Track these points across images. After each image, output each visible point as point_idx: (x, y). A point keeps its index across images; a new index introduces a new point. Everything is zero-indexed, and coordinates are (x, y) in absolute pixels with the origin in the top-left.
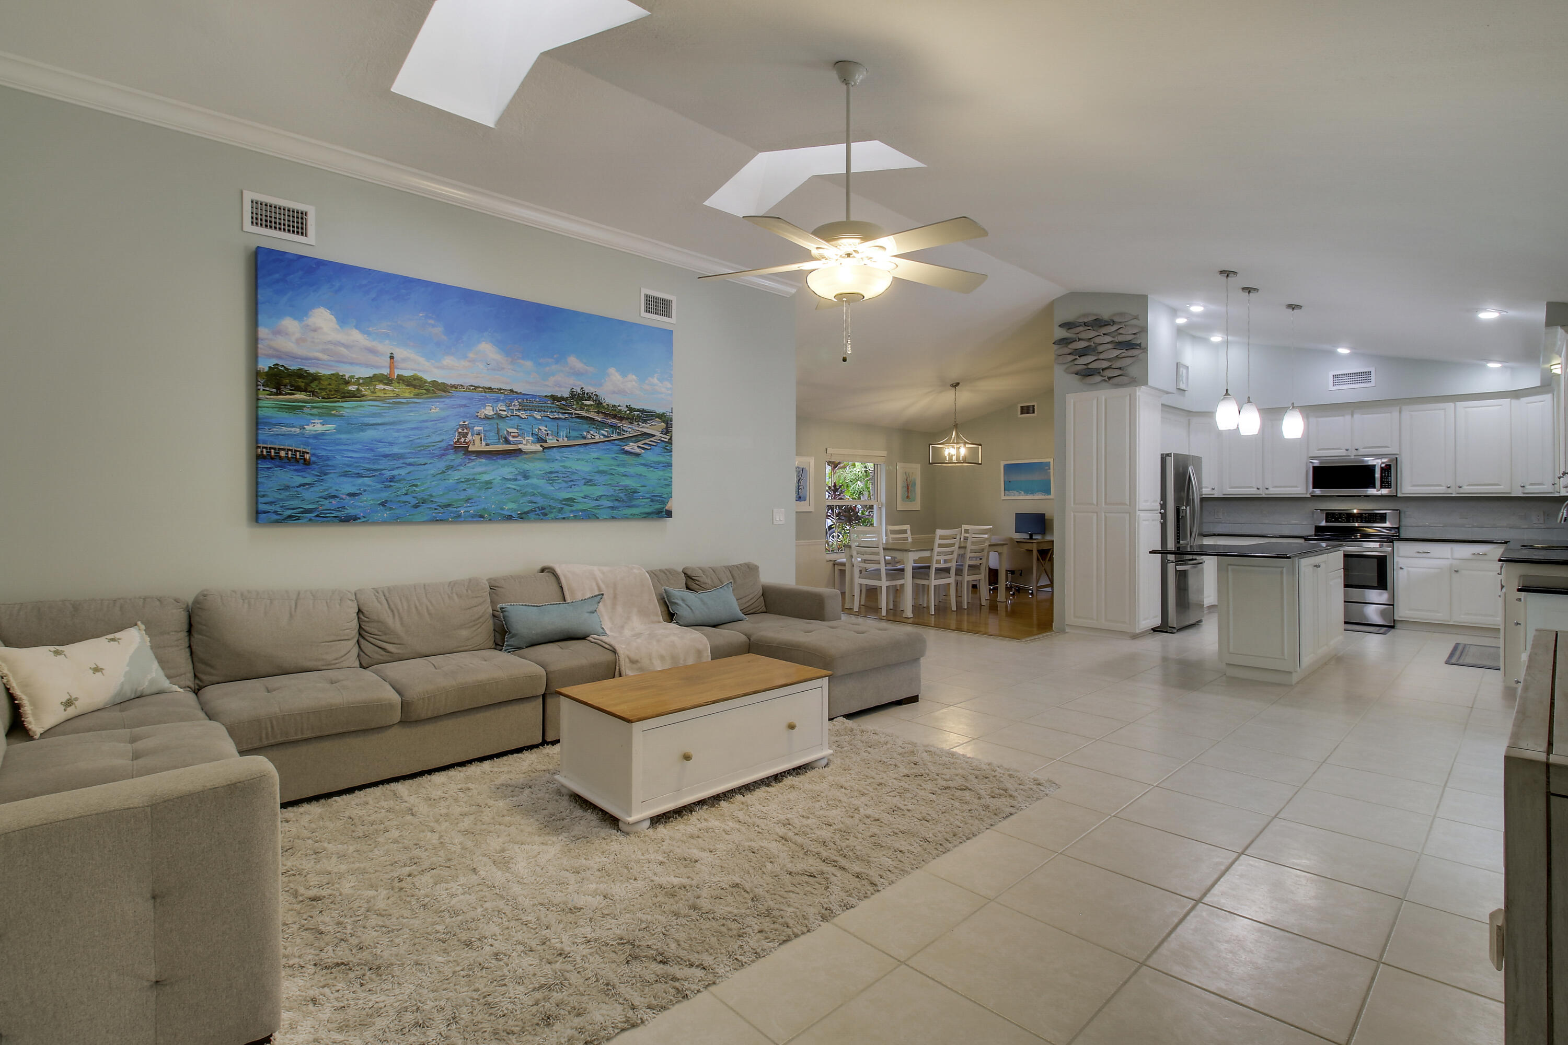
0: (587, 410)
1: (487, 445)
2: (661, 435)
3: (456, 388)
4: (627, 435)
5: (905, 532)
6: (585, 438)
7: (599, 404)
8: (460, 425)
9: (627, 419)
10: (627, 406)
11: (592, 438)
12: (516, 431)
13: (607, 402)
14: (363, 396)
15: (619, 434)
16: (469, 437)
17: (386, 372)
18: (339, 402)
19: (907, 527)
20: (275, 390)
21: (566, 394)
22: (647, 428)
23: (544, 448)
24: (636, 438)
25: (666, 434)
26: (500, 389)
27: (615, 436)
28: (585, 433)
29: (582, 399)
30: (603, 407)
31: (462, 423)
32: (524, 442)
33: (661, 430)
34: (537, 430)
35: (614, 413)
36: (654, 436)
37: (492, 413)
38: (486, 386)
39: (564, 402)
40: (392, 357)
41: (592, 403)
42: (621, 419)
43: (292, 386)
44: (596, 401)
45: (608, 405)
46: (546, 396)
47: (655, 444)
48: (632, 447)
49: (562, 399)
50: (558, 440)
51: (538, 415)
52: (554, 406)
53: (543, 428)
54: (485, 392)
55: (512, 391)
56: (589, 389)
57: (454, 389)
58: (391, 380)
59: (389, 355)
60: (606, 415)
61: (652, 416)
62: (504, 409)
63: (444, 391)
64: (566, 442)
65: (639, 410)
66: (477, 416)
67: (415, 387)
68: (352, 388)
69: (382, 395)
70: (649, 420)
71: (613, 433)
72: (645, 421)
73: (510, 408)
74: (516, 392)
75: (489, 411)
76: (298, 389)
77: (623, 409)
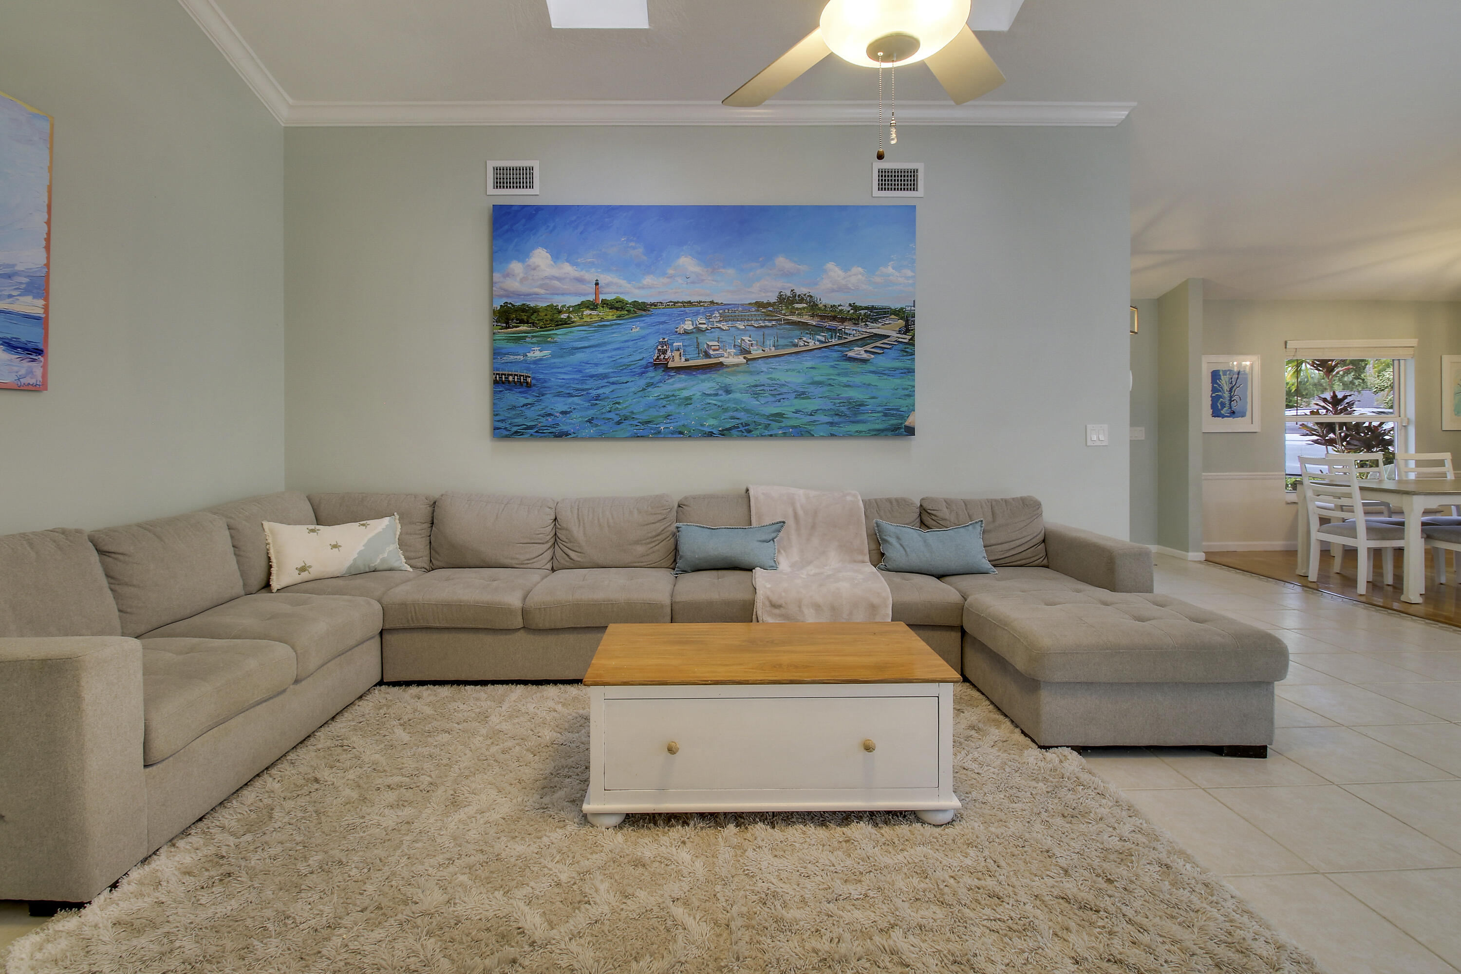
0: (799, 314)
1: (686, 360)
2: (899, 335)
3: (655, 306)
4: (851, 338)
5: (1441, 463)
6: (796, 346)
7: (813, 306)
8: (659, 342)
9: (850, 319)
10: (850, 305)
11: (805, 346)
12: (716, 343)
13: (824, 302)
14: (573, 322)
15: (840, 338)
16: (669, 353)
17: (591, 298)
18: (553, 330)
19: (1447, 456)
20: (505, 325)
21: (773, 299)
22: (878, 328)
23: (748, 360)
24: (862, 342)
25: (905, 333)
26: (700, 302)
27: (834, 341)
28: (796, 341)
29: (793, 302)
30: (819, 309)
31: (661, 340)
32: (726, 355)
33: (898, 329)
34: (739, 341)
35: (834, 315)
36: (889, 336)
37: (691, 327)
38: (685, 301)
39: (770, 309)
40: (597, 284)
41: (805, 305)
42: (843, 320)
43: (517, 320)
44: (810, 303)
45: (825, 306)
46: (749, 304)
47: (889, 347)
48: (858, 352)
49: (769, 304)
50: (764, 351)
51: (741, 325)
52: (759, 313)
53: (747, 339)
54: (684, 306)
55: (712, 302)
56: (801, 290)
57: (653, 307)
58: (597, 306)
59: (595, 282)
60: (823, 318)
61: (885, 313)
62: (704, 322)
63: (644, 310)
64: (773, 351)
65: (866, 308)
66: (676, 332)
67: (617, 309)
68: (564, 316)
69: (589, 320)
70: (880, 318)
71: (832, 338)
72: (875, 321)
73: (711, 320)
74: (717, 303)
75: (688, 326)
76: (522, 322)
77: (846, 308)
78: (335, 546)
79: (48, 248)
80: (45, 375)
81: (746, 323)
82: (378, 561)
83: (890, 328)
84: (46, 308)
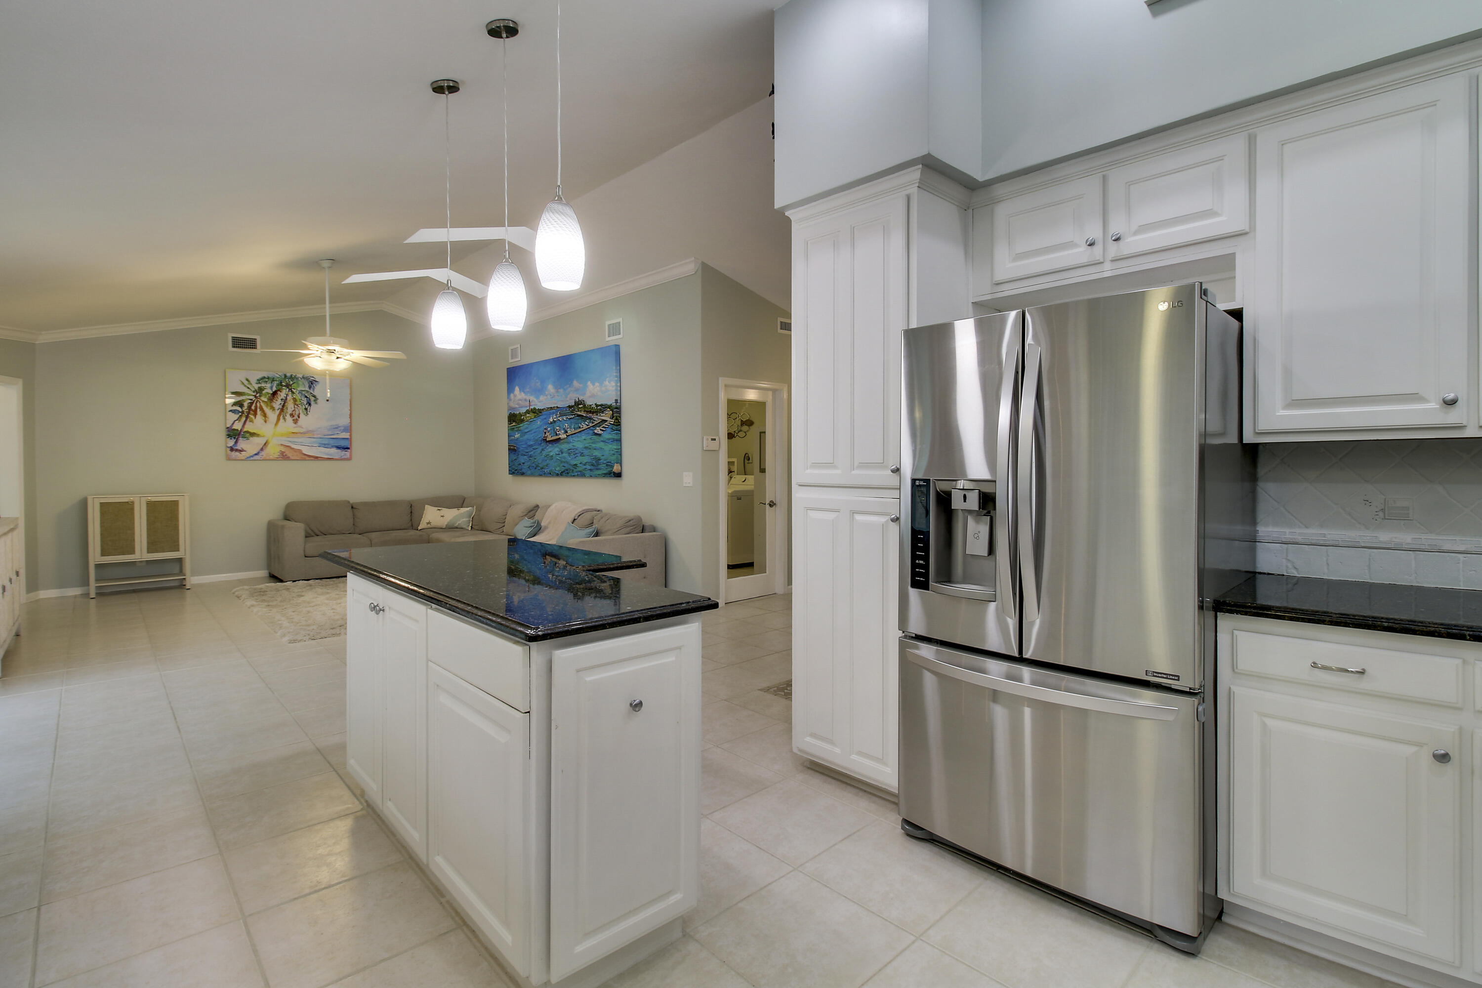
0: (580, 411)
1: (551, 437)
2: (610, 420)
3: (543, 410)
4: (596, 423)
6: (580, 428)
9: (595, 412)
10: (596, 404)
11: (583, 427)
12: (559, 428)
13: (587, 404)
14: (525, 420)
16: (547, 434)
17: (528, 408)
18: (520, 424)
20: (510, 423)
21: (573, 404)
22: (604, 416)
23: (567, 436)
24: (599, 424)
26: (554, 407)
27: (591, 425)
28: (580, 425)
29: (578, 405)
30: (586, 407)
32: (561, 434)
33: (610, 416)
34: (564, 427)
35: (591, 410)
36: (607, 421)
38: (551, 407)
39: (572, 409)
41: (582, 406)
42: (593, 413)
43: (513, 420)
44: (583, 404)
46: (567, 407)
47: (607, 426)
48: (598, 430)
49: (572, 406)
50: (571, 431)
52: (569, 411)
53: (566, 425)
55: (557, 407)
56: (581, 398)
58: (530, 412)
59: (529, 401)
60: (587, 412)
61: (606, 407)
62: (556, 417)
63: (541, 413)
64: (574, 431)
65: (600, 405)
67: (534, 413)
68: (522, 418)
69: (528, 419)
70: (605, 411)
72: (603, 412)
77: (594, 406)
78: (442, 516)
79: (350, 417)
80: (351, 455)
81: (566, 417)
82: (457, 524)
83: (606, 416)
84: (351, 435)
